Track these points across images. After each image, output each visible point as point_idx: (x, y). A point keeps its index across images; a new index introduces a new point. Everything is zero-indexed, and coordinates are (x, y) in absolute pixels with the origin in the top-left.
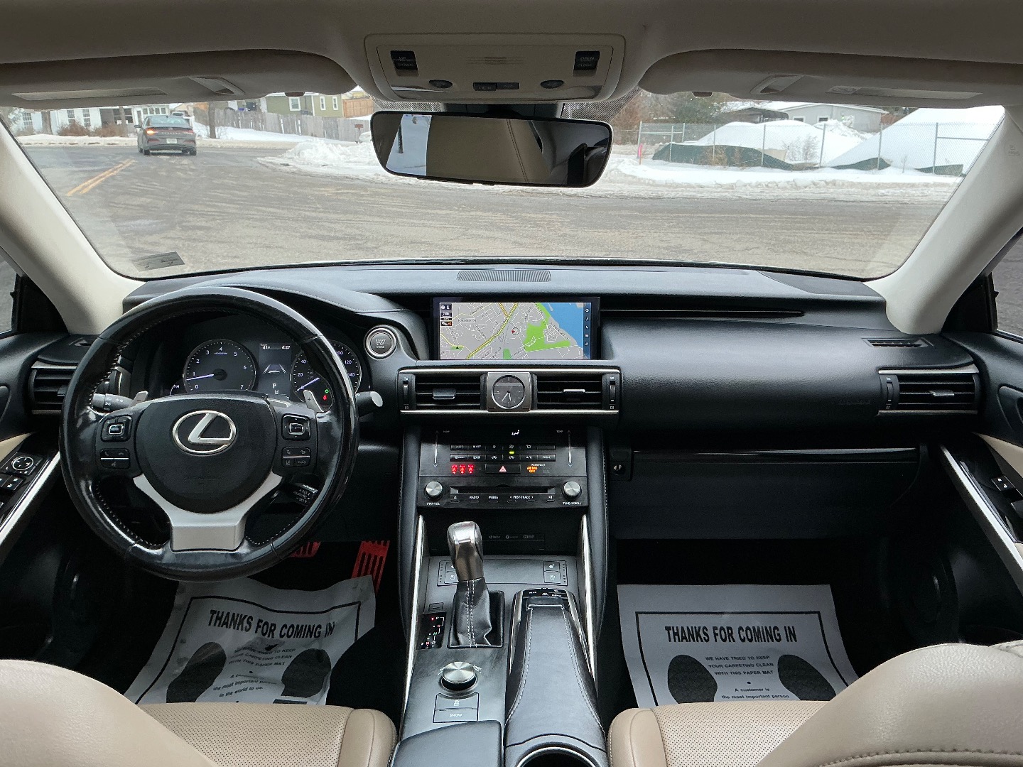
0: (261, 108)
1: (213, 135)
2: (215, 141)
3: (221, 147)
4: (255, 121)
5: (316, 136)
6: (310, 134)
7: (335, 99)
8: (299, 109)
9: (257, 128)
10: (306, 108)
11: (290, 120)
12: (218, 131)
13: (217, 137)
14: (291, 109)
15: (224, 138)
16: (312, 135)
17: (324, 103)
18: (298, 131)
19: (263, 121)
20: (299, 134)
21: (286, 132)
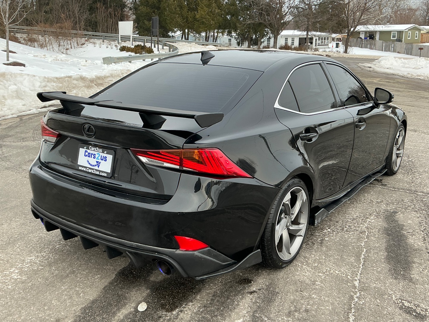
0: (376, 37)
1: (346, 52)
2: (346, 55)
3: (348, 58)
4: (370, 45)
5: (400, 53)
6: (397, 52)
7: (417, 33)
8: (396, 38)
9: (371, 48)
10: (399, 38)
11: (388, 44)
12: (349, 49)
13: (348, 53)
14: (392, 38)
15: (351, 53)
16: (398, 53)
17: (410, 35)
18: (391, 50)
19: (375, 45)
20: (391, 52)
21: (384, 51)
